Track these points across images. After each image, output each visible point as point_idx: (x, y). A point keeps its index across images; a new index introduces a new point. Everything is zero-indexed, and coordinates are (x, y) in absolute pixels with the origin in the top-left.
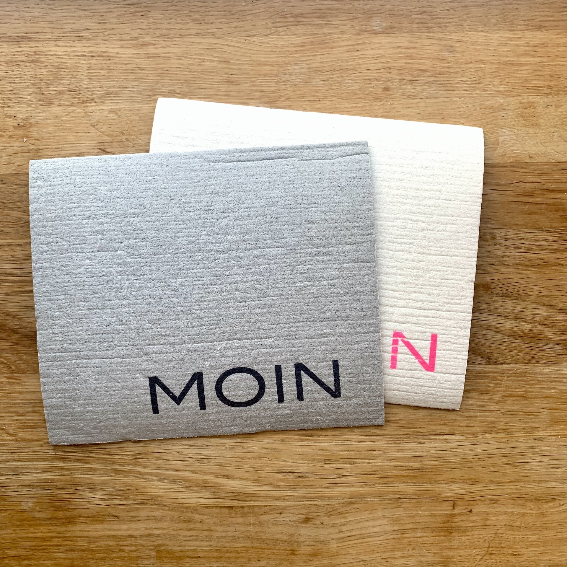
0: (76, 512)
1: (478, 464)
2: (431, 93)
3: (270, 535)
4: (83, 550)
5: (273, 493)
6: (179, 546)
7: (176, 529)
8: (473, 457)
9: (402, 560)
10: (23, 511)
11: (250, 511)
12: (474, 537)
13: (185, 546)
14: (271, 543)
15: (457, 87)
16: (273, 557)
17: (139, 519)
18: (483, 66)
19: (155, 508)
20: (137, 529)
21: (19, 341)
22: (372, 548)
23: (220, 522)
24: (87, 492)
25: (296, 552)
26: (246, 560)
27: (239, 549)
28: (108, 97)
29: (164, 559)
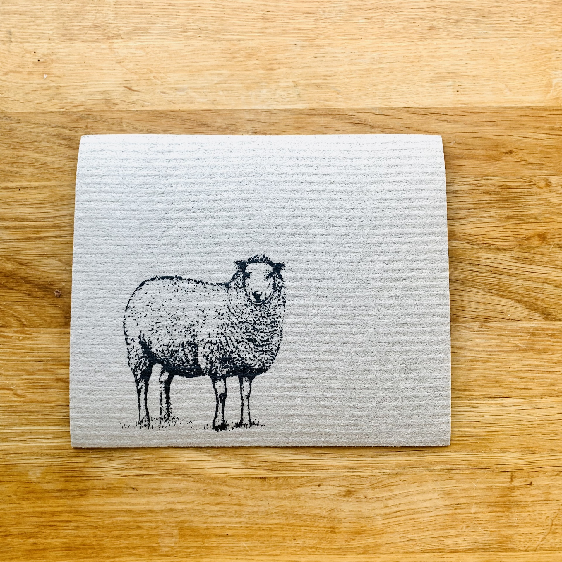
0: (89, 484)
1: (537, 431)
2: (479, 33)
3: (307, 510)
4: (96, 527)
5: (311, 462)
6: (205, 523)
7: (201, 503)
8: (532, 423)
9: (456, 539)
10: (29, 482)
11: (285, 482)
12: (535, 513)
13: (212, 523)
14: (308, 520)
15: (507, 27)
16: (311, 535)
17: (160, 491)
18: (534, 5)
19: (178, 479)
20: (158, 503)
21: (32, 291)
22: (422, 525)
23: (252, 495)
24: (102, 461)
25: (336, 530)
26: (280, 539)
27: (272, 526)
28: (135, 33)
29: (188, 537)
